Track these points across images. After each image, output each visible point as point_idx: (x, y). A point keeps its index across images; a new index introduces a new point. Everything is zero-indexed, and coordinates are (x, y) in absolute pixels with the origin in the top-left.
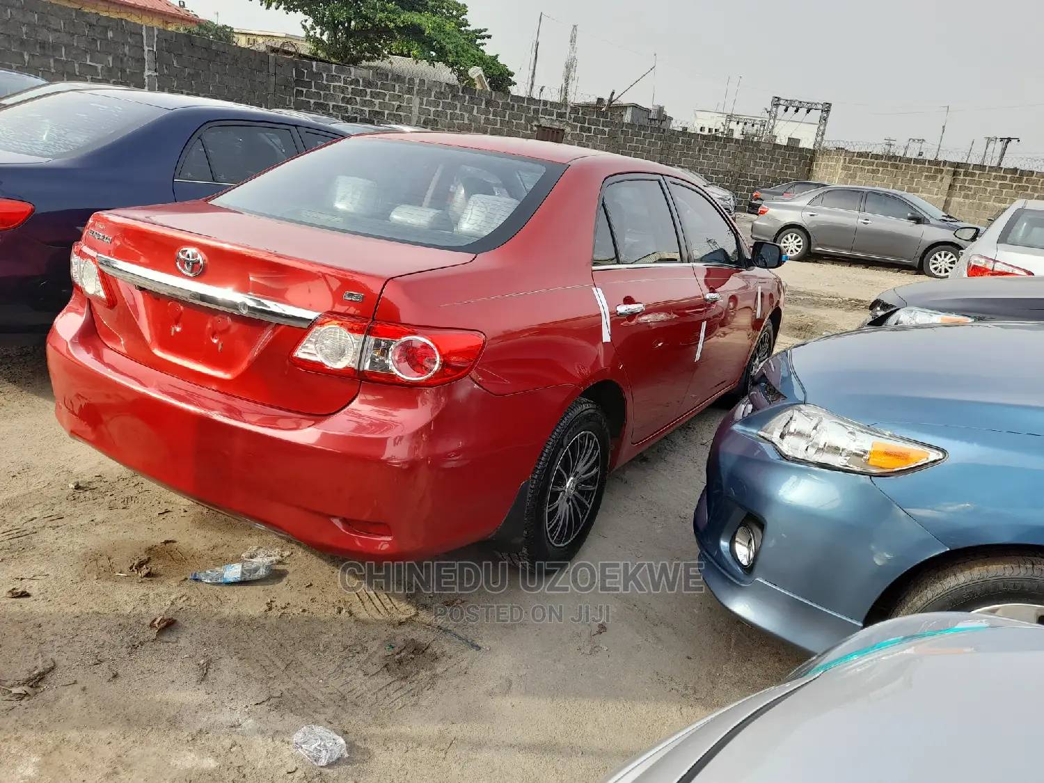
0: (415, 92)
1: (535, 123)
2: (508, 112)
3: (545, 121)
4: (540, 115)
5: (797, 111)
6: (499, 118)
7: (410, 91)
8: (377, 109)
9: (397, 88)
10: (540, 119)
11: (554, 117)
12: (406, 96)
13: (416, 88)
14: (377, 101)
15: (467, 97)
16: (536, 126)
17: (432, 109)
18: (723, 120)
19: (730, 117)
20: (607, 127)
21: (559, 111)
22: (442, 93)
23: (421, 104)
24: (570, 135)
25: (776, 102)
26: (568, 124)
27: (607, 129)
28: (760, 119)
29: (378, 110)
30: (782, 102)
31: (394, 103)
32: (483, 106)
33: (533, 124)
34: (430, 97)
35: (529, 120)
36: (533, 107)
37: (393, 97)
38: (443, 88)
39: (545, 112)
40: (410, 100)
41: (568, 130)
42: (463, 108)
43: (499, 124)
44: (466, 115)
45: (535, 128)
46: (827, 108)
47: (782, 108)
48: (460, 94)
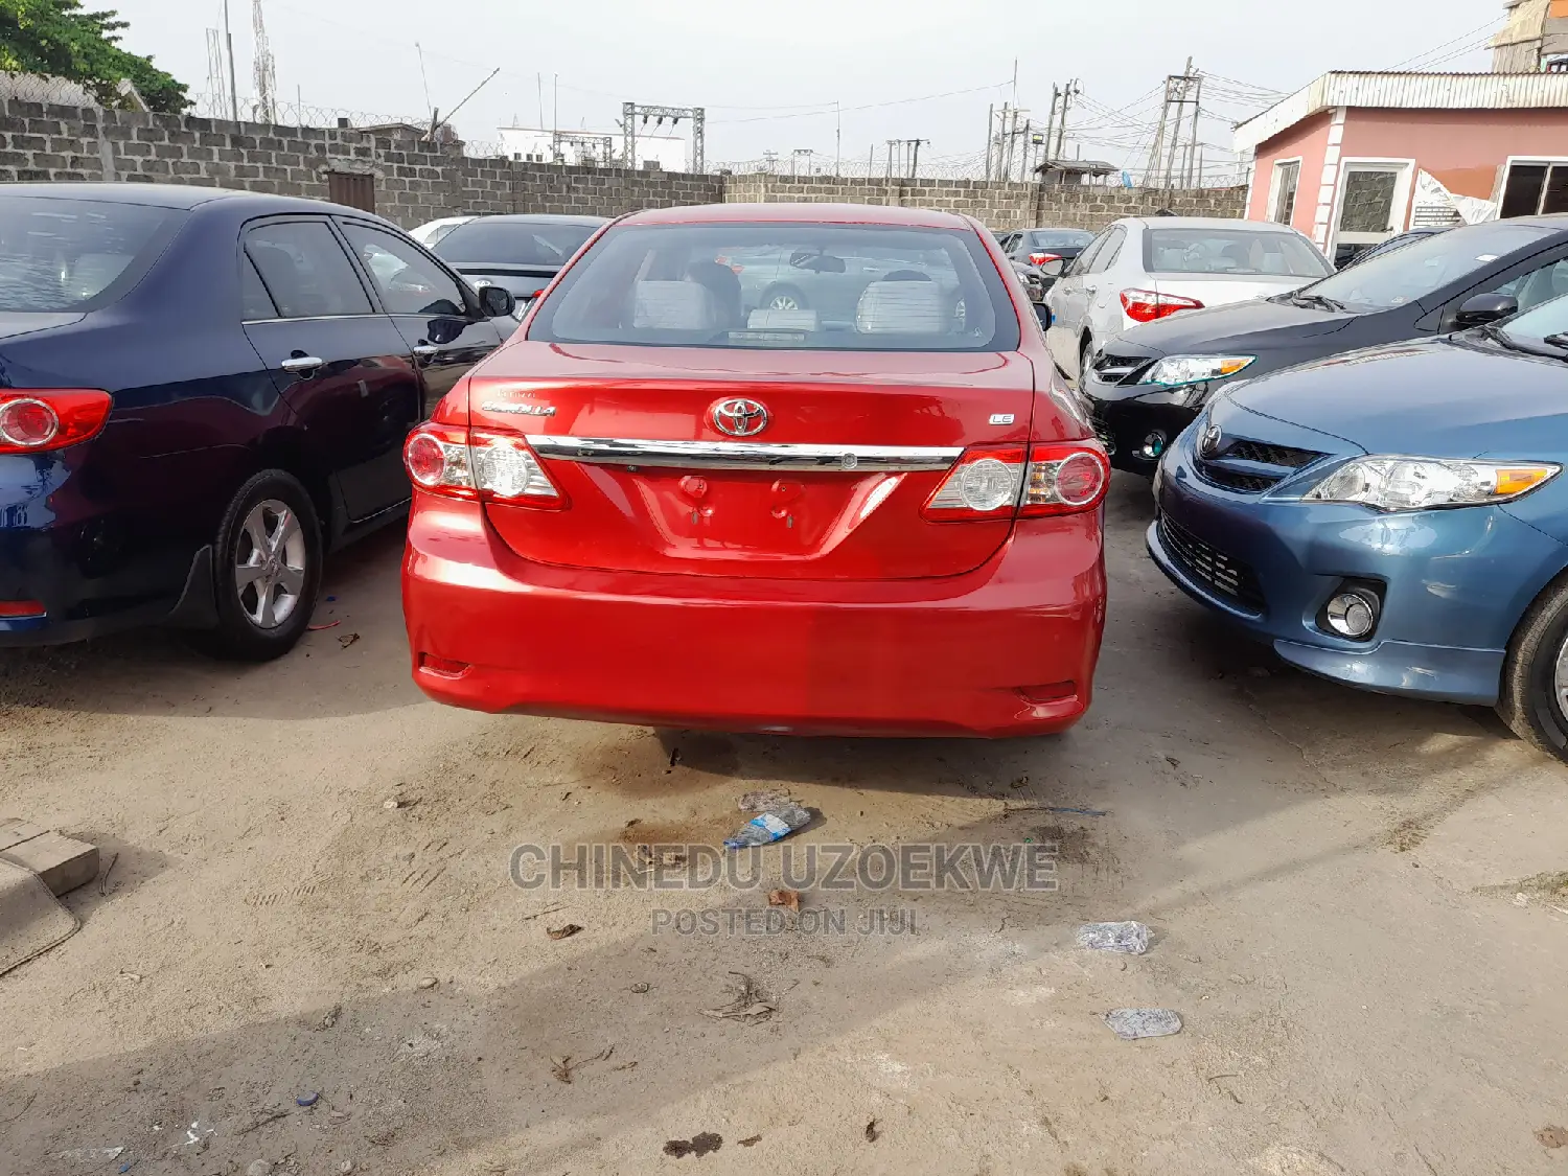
0: (101, 133)
1: (323, 168)
2: (274, 154)
3: (339, 163)
4: (328, 155)
5: (660, 122)
6: (259, 165)
7: (90, 130)
8: (31, 166)
9: (63, 127)
10: (330, 161)
11: (353, 156)
12: (84, 141)
13: (100, 126)
14: (29, 154)
15: (197, 135)
16: (325, 173)
17: (139, 159)
18: (550, 141)
19: (559, 136)
20: (438, 165)
21: (358, 146)
22: (151, 130)
23: (116, 151)
24: (383, 183)
25: (630, 109)
26: (375, 165)
27: (439, 169)
28: (603, 136)
29: (35, 168)
30: (637, 110)
31: (63, 154)
32: (228, 147)
33: (321, 171)
34: (130, 138)
35: (312, 164)
36: (314, 142)
37: (59, 145)
38: (151, 123)
39: (335, 149)
40: (93, 147)
41: (379, 174)
42: (192, 153)
43: (261, 175)
44: (203, 165)
45: (325, 177)
46: (700, 116)
47: (639, 119)
48: (184, 129)
